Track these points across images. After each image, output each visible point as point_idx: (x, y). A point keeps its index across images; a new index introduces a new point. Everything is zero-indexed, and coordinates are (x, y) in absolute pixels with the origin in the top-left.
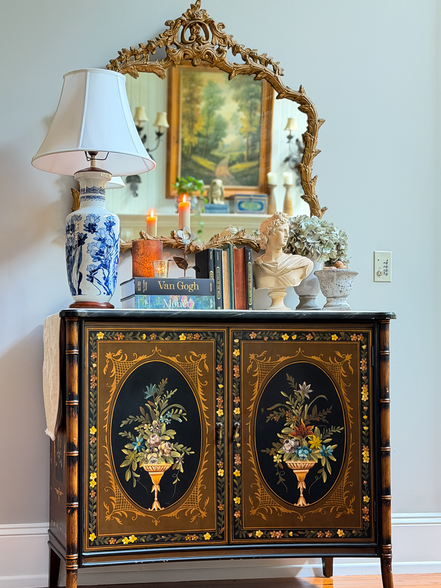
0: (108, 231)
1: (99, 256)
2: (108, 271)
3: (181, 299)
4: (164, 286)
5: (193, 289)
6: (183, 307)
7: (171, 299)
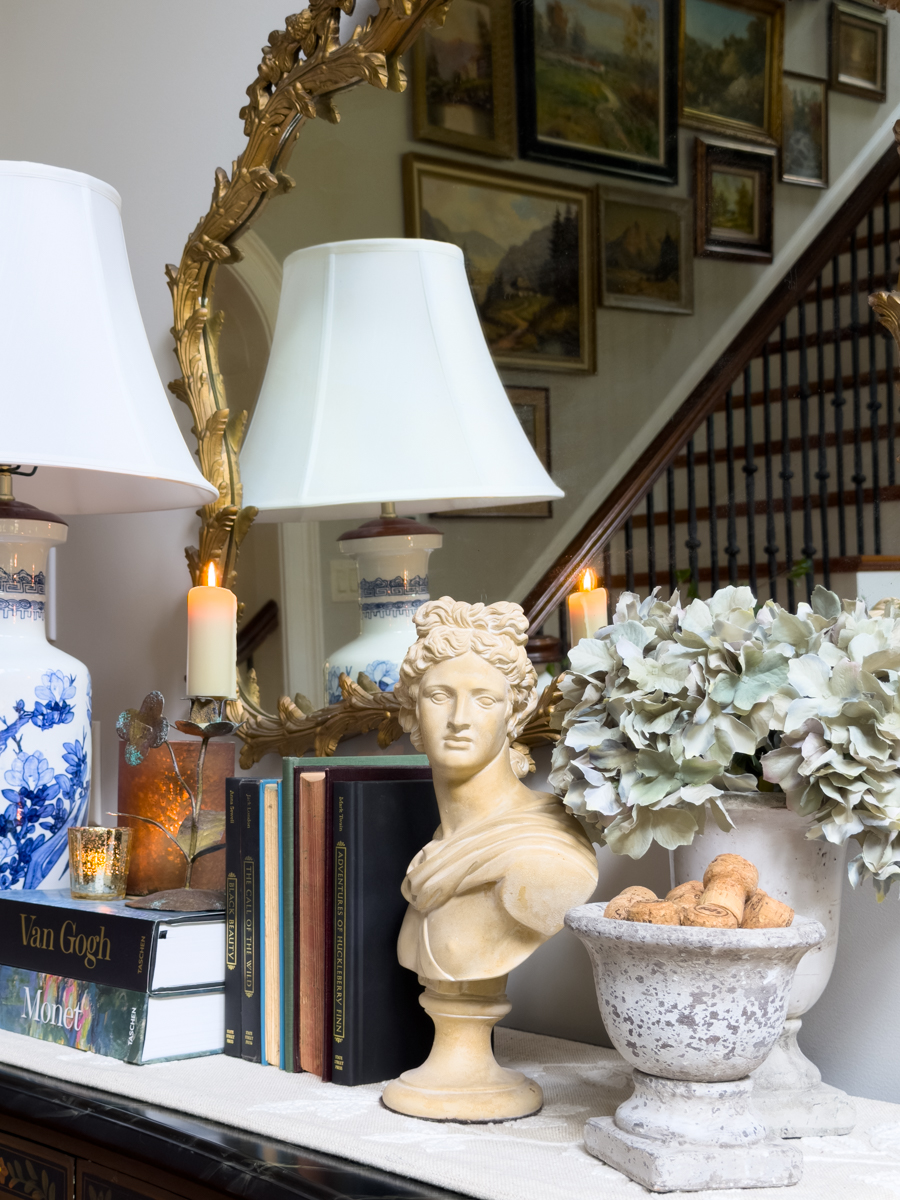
3: (65, 994)
4: (31, 936)
5: (95, 954)
6: (63, 1028)
7: (42, 988)
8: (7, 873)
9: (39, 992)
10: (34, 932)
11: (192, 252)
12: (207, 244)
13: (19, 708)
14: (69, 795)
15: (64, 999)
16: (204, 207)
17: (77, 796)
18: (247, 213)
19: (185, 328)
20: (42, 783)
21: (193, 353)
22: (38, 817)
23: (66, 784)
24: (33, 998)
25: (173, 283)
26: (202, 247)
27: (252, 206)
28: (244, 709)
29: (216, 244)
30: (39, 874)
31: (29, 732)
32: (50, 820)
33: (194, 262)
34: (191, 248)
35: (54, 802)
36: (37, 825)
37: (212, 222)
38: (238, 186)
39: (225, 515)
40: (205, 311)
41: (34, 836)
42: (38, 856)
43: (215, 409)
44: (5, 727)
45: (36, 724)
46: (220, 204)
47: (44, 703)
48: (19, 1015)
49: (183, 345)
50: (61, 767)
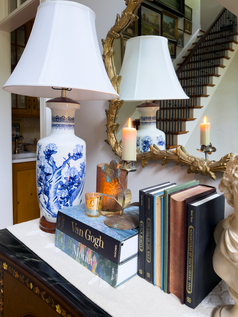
0: (46, 160)
1: (40, 182)
2: (48, 197)
3: (87, 252)
4: (75, 230)
5: (98, 244)
6: (87, 263)
7: (79, 247)
8: (65, 199)
9: (78, 248)
10: (76, 229)
11: (109, 35)
12: (114, 33)
13: (69, 155)
14: (81, 177)
15: (87, 254)
16: (113, 24)
17: (83, 176)
18: (125, 25)
19: (107, 54)
20: (75, 175)
21: (109, 61)
22: (74, 184)
23: (81, 174)
24: (76, 249)
25: (103, 43)
26: (112, 34)
27: (127, 23)
28: (120, 150)
29: (116, 33)
30: (74, 199)
31: (71, 161)
32: (77, 184)
33: (110, 38)
34: (109, 34)
35: (78, 179)
36: (73, 186)
37: (115, 27)
38: (124, 17)
39: (116, 102)
40: (112, 50)
41: (72, 189)
42: (73, 194)
43: (114, 76)
44: (65, 160)
45: (73, 159)
46: (118, 23)
47: (76, 153)
48: (72, 252)
49: (106, 59)
50: (79, 170)
